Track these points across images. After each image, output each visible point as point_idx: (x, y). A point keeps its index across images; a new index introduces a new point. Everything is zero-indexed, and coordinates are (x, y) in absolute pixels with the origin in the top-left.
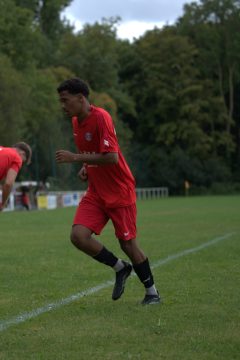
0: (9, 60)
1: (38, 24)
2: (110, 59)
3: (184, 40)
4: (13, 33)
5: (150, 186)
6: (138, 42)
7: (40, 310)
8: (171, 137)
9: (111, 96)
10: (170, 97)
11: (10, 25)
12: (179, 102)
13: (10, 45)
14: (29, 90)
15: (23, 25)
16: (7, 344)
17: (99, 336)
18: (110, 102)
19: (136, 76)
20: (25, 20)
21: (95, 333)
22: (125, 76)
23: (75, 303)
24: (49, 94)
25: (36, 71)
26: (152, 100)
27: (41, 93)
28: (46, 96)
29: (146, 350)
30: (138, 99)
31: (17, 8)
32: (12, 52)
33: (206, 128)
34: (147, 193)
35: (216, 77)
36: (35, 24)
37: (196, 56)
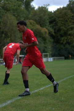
0: (15, 18)
1: (24, 7)
2: (46, 17)
3: (69, 11)
4: (16, 10)
5: (59, 57)
6: (55, 12)
8: (65, 41)
9: (47, 29)
10: (65, 29)
11: (15, 7)
12: (68, 30)
13: (15, 13)
15: (19, 7)
16: (16, 105)
17: (44, 103)
18: (46, 30)
19: (54, 22)
20: (20, 5)
22: (51, 22)
23: (36, 93)
26: (59, 30)
29: (58, 107)
30: (55, 30)
31: (17, 2)
32: (16, 15)
36: (23, 7)
37: (73, 16)
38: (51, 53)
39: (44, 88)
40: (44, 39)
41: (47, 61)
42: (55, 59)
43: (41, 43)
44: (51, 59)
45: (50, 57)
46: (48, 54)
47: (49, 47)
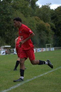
0: (23, 15)
1: (30, 5)
2: (49, 14)
4: (24, 8)
6: (56, 10)
7: (33, 79)
9: (49, 24)
11: (23, 6)
13: (23, 11)
14: (28, 22)
15: (26, 6)
16: (25, 87)
17: (48, 85)
18: (49, 25)
19: (55, 18)
20: (27, 4)
21: (47, 84)
22: (52, 18)
23: (41, 77)
24: (33, 23)
25: (30, 17)
26: (60, 24)
27: (32, 23)
28: (32, 24)
29: (60, 89)
30: (56, 24)
31: (25, 2)
32: (24, 13)
34: (58, 48)
38: (53, 43)
39: (48, 73)
40: (47, 32)
41: (50, 51)
42: (56, 48)
43: (44, 36)
44: (53, 49)
45: (52, 47)
46: (50, 44)
47: (51, 38)
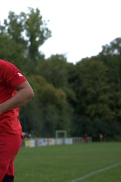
2: (64, 72)
3: (101, 63)
6: (78, 64)
8: (93, 113)
9: (64, 90)
10: (94, 92)
12: (98, 94)
18: (63, 93)
19: (77, 81)
22: (71, 80)
26: (85, 93)
30: (77, 92)
33: (112, 107)
35: (117, 82)
37: (107, 71)
38: (70, 130)
43: (53, 113)
44: (69, 141)
46: (65, 132)
47: (68, 120)
